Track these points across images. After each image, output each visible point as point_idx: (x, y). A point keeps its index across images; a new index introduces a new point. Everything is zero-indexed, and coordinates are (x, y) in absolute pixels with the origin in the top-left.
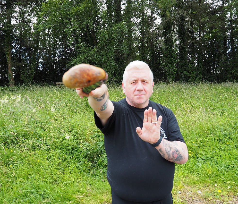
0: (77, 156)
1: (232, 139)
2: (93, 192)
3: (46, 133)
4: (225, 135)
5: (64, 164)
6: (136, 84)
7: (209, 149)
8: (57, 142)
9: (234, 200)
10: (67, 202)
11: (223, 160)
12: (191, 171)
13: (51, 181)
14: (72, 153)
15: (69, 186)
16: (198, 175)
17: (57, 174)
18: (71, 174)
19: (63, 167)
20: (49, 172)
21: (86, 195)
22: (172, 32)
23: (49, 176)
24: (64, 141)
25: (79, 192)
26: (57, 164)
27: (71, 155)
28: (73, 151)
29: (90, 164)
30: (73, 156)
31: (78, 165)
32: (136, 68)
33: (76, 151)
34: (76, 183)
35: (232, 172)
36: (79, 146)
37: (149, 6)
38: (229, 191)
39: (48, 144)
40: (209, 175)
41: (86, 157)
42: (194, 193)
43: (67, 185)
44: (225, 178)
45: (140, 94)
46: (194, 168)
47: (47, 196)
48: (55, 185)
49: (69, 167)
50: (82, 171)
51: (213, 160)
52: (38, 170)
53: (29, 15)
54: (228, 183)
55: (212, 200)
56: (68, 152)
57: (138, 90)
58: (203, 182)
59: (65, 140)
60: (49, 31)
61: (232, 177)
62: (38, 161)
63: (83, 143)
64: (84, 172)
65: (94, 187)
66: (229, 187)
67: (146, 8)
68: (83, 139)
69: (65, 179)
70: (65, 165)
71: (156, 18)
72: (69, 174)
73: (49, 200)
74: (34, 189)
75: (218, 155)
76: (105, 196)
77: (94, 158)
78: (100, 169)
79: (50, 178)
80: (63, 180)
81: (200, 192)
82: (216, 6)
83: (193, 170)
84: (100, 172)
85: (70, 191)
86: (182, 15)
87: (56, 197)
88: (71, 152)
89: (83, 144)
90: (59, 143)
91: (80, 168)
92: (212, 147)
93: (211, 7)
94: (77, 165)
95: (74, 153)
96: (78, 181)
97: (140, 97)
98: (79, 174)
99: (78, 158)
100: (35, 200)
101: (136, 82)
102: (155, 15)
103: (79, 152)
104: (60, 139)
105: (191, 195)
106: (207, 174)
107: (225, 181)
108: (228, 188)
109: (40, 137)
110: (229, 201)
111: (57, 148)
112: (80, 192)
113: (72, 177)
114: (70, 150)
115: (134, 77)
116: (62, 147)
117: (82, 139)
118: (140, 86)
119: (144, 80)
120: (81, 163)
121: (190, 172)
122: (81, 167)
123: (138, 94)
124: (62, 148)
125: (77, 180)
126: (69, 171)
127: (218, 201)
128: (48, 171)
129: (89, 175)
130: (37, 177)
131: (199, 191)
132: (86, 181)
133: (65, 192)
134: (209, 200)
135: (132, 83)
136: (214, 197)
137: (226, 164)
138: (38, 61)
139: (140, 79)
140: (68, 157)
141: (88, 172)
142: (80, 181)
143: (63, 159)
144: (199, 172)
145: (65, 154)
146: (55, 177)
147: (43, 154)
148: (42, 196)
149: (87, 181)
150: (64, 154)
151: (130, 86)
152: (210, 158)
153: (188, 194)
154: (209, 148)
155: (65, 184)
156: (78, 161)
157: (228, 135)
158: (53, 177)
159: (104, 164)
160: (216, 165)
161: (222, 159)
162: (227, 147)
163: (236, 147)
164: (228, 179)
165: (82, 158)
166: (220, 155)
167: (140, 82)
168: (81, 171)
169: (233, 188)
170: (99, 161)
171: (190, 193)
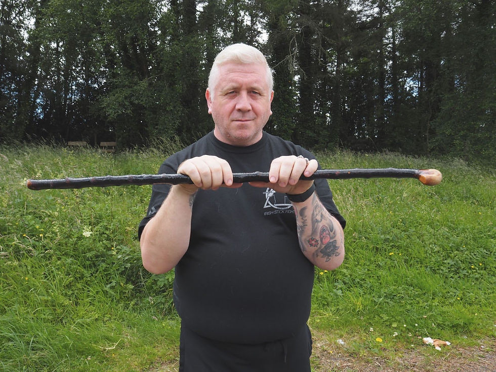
0: (105, 270)
1: (399, 247)
2: (136, 340)
3: (44, 225)
4: (386, 240)
5: (79, 286)
6: (235, 96)
7: (356, 266)
8: (66, 244)
9: (406, 356)
10: (82, 359)
11: (384, 284)
12: (324, 305)
13: (50, 317)
14: (95, 266)
15: (87, 329)
16: (337, 311)
17: (63, 305)
18: (92, 306)
19: (76, 291)
20: (48, 301)
21: (121, 346)
22: (289, 57)
23: (47, 308)
24: (80, 243)
25: (107, 338)
26: (64, 287)
27: (94, 269)
28: (97, 260)
29: (131, 286)
30: (97, 271)
31: (107, 288)
32: (237, 62)
33: (103, 261)
34: (102, 323)
35: (401, 306)
36: (109, 253)
37: (247, 8)
38: (395, 340)
39: (47, 248)
40: (358, 311)
41: (122, 274)
42: (330, 345)
43: (83, 326)
44: (388, 318)
45: (243, 120)
46: (330, 299)
47: (42, 346)
48: (59, 326)
49: (89, 291)
50: (115, 301)
51: (365, 285)
52: (26, 296)
53: (20, 13)
54: (393, 326)
55: (365, 357)
56: (88, 263)
57: (239, 110)
58: (346, 323)
59: (82, 240)
60: (58, 46)
61: (401, 315)
62: (27, 278)
63: (117, 247)
64: (118, 301)
65: (138, 331)
66: (396, 334)
67: (242, 13)
68: (119, 240)
69: (79, 314)
70: (81, 288)
71: (259, 32)
72: (89, 305)
73: (45, 353)
74: (15, 332)
75: (373, 277)
76: (159, 349)
77: (138, 277)
78: (150, 297)
79: (49, 312)
80: (76, 316)
81: (343, 343)
82: (368, 17)
83: (327, 302)
84: (149, 303)
85: (88, 337)
86: (308, 27)
87: (61, 347)
88: (94, 264)
89: (118, 249)
90: (69, 245)
91: (111, 294)
92: (362, 262)
93: (358, 18)
94: (105, 289)
95: (99, 265)
96: (106, 319)
97: (242, 124)
98: (107, 306)
99: (107, 275)
100: (17, 355)
101: (235, 92)
102: (259, 27)
103: (109, 264)
104: (72, 239)
105: (325, 348)
106: (354, 310)
107: (388, 323)
108: (394, 335)
109: (33, 233)
110: (397, 358)
111: (66, 254)
112: (110, 340)
113: (95, 311)
114: (92, 259)
115: (233, 81)
116: (76, 253)
117: (115, 240)
118: (244, 101)
119: (255, 89)
120: (114, 284)
121: (321, 306)
122: (113, 293)
123: (240, 119)
124: (76, 255)
125: (104, 317)
126: (88, 300)
127: (376, 358)
128: (46, 298)
129: (128, 308)
130: (22, 309)
131: (341, 340)
132: (121, 320)
133: (79, 339)
134: (361, 356)
135: (226, 94)
136: (368, 351)
137: (388, 293)
138: (35, 102)
139: (244, 87)
140: (87, 273)
141: (127, 302)
142: (110, 318)
143: (78, 276)
144: (338, 305)
145: (81, 266)
146: (59, 311)
147: (37, 267)
148: (30, 346)
149: (123, 319)
150: (79, 267)
151: (224, 100)
152: (359, 280)
153: (319, 345)
154: (357, 263)
155: (79, 323)
156: (107, 280)
157: (391, 241)
158: (55, 310)
159: (157, 289)
160: (370, 294)
161: (380, 283)
162: (389, 262)
163: (405, 262)
164: (393, 319)
165: (116, 276)
166: (378, 277)
167: (244, 94)
168: (112, 300)
169: (403, 334)
170: (149, 281)
171: (324, 343)
